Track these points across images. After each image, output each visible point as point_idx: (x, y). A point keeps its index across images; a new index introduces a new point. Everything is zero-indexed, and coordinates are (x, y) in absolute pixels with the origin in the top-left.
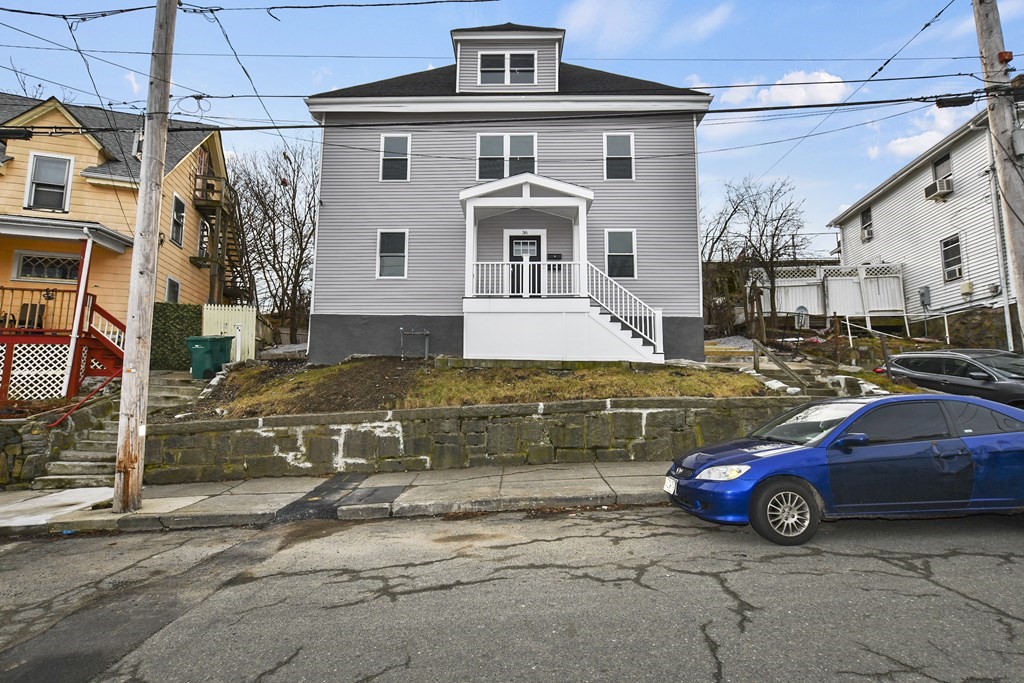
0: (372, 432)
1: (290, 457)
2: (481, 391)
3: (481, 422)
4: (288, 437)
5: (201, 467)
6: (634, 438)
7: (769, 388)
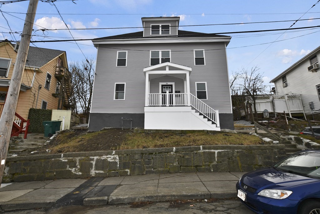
0: (107, 160)
1: (73, 170)
2: (151, 142)
3: (150, 155)
4: (73, 161)
5: (37, 174)
6: (213, 162)
7: (265, 141)
